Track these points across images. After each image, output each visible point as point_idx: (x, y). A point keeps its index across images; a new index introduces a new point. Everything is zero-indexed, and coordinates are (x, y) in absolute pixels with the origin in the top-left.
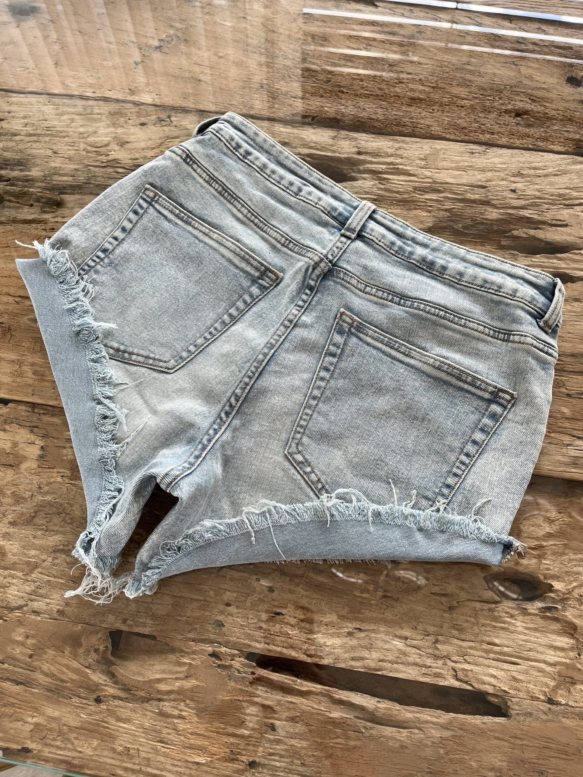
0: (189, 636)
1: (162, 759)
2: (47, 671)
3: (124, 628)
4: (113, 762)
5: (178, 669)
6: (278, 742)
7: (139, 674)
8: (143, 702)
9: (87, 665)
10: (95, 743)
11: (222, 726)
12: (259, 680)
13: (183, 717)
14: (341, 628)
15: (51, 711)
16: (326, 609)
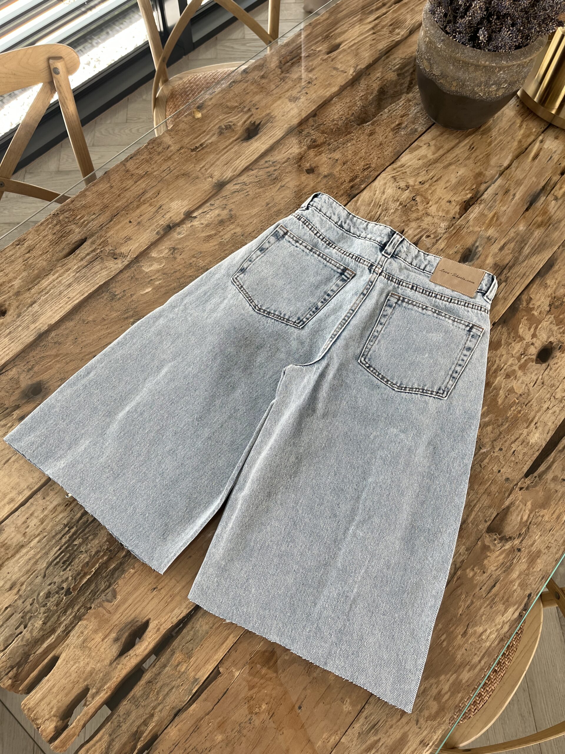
0: (507, 495)
1: (558, 534)
2: (495, 568)
3: (488, 523)
4: (550, 556)
5: (519, 509)
7: (514, 527)
8: (528, 531)
9: (500, 548)
10: (539, 561)
11: (554, 501)
12: (540, 476)
13: (543, 516)
14: (532, 431)
15: (515, 575)
16: (521, 432)
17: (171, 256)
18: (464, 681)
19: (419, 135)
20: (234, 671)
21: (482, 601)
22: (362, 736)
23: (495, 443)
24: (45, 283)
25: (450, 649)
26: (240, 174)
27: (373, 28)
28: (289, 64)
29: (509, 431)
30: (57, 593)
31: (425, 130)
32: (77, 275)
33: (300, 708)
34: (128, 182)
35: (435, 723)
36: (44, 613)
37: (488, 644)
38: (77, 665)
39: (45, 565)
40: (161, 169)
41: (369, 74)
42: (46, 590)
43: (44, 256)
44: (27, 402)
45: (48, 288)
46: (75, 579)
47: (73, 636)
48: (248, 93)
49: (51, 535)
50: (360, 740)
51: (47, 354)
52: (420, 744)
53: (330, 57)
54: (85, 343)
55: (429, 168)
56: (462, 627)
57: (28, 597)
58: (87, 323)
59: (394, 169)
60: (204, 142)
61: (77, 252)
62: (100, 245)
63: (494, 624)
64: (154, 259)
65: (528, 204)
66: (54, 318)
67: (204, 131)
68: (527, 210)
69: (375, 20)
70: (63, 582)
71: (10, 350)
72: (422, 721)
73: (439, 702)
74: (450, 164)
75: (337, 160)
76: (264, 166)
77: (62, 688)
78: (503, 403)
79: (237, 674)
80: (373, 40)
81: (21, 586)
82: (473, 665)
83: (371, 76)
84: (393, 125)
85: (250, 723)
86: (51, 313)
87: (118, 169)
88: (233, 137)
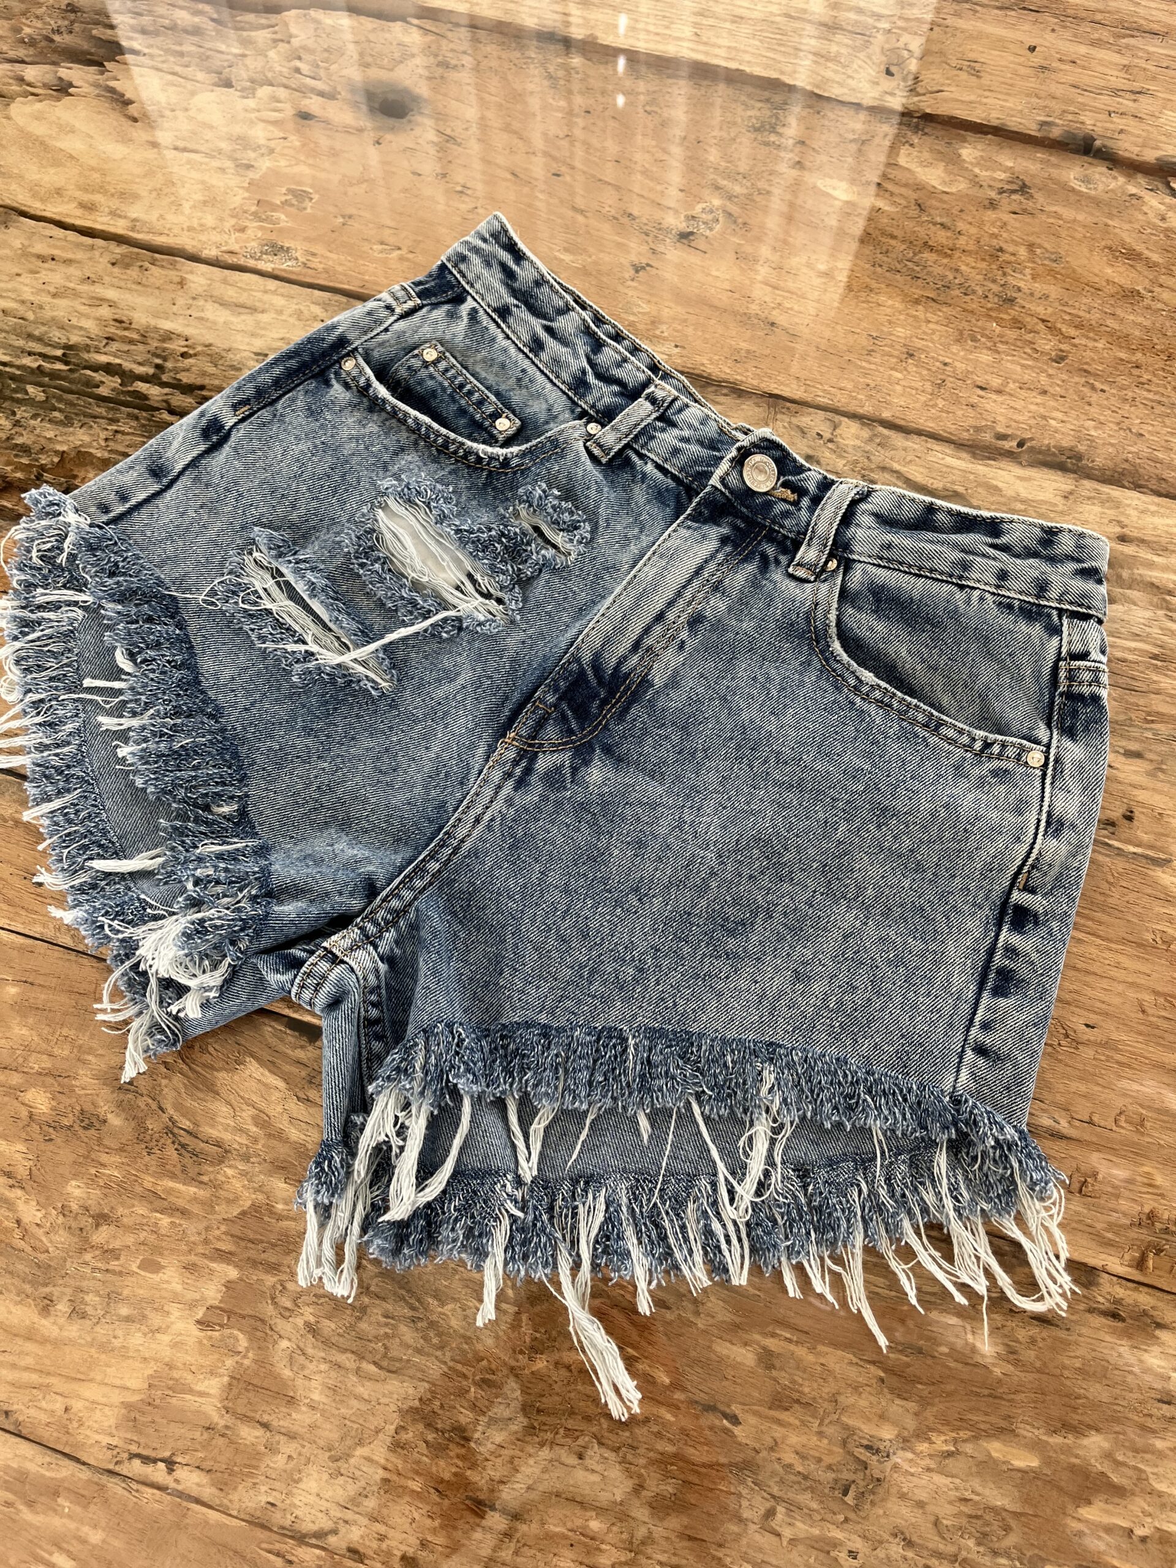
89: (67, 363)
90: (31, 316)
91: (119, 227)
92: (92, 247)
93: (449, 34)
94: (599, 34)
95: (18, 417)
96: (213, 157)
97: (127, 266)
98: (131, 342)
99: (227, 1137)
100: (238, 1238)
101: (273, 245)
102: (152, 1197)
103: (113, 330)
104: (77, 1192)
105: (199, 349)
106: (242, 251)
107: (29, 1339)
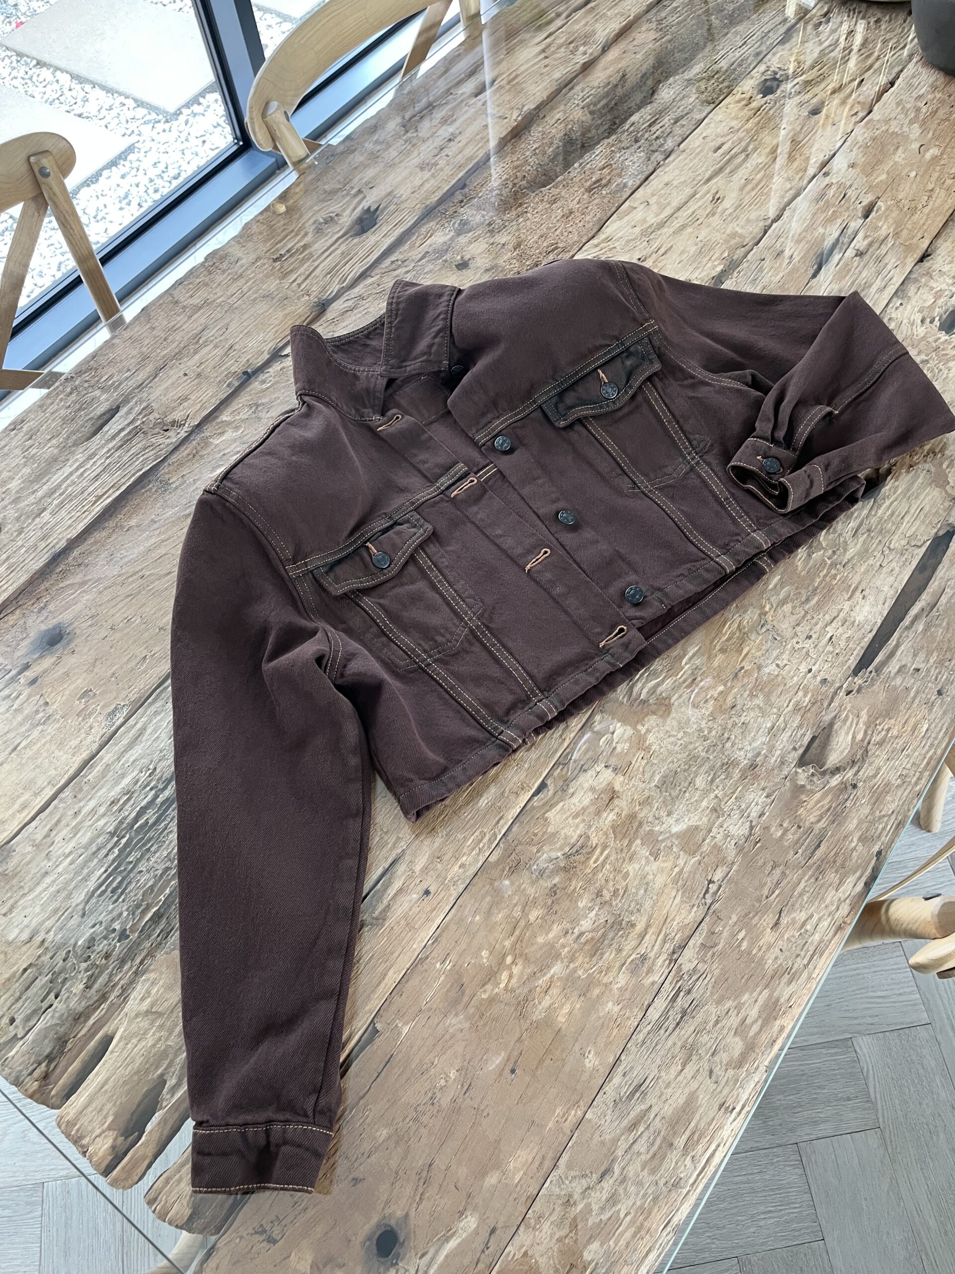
0: (826, 704)
1: (916, 754)
2: (816, 819)
3: (801, 751)
4: (908, 791)
5: (848, 723)
6: (928, 671)
7: (842, 752)
8: (867, 756)
9: (822, 786)
10: (888, 798)
11: (904, 704)
12: (878, 670)
13: (889, 730)
14: (857, 603)
15: (852, 824)
16: (839, 607)
17: (254, 416)
18: (782, 1000)
19: (631, 191)
20: (400, 1025)
21: (800, 872)
22: (620, 1105)
23: (798, 629)
24: (57, 478)
25: (754, 952)
26: (352, 285)
27: (543, 51)
28: (417, 118)
29: (821, 608)
30: (105, 938)
31: (639, 182)
32: (108, 461)
33: (513, 1071)
34: (179, 319)
35: (743, 1073)
36: (87, 970)
37: (817, 937)
38: (144, 1043)
39: (82, 897)
40: (229, 293)
41: (544, 116)
42: (88, 935)
43: (54, 441)
44: (41, 657)
45: (63, 487)
46: (133, 914)
47: (135, 999)
48: (356, 168)
49: (90, 851)
50: (617, 1112)
51: (68, 583)
52: (720, 1109)
53: (480, 100)
54: (126, 560)
55: (652, 237)
56: (771, 916)
57: (59, 948)
58: (128, 530)
59: (596, 246)
60: (293, 246)
61: (106, 428)
62: (140, 413)
63: (823, 906)
64: (228, 424)
65: (815, 267)
66: (75, 528)
67: (292, 231)
68: (814, 276)
69: (546, 38)
70: (113, 920)
71: (10, 583)
72: (717, 1070)
73: (744, 1039)
74: (684, 227)
75: (504, 245)
76: (391, 268)
77: (121, 1082)
78: (805, 567)
79: (406, 1029)
80: (546, 66)
81: (47, 933)
82: (796, 972)
83: (547, 119)
84: (588, 183)
85: (433, 1104)
86: (70, 522)
87: (161, 302)
88: (337, 232)
89: (123, 837)
90: (80, 851)
91: (49, 793)
92: (56, 807)
93: (20, 603)
94: (69, 536)
95: (144, 870)
96: (29, 736)
97: (81, 790)
98: (128, 799)
99: (578, 832)
100: (624, 837)
101: (109, 714)
102: (595, 871)
103: (115, 808)
104: (584, 903)
105: (151, 767)
106: (104, 730)
107: (643, 938)
